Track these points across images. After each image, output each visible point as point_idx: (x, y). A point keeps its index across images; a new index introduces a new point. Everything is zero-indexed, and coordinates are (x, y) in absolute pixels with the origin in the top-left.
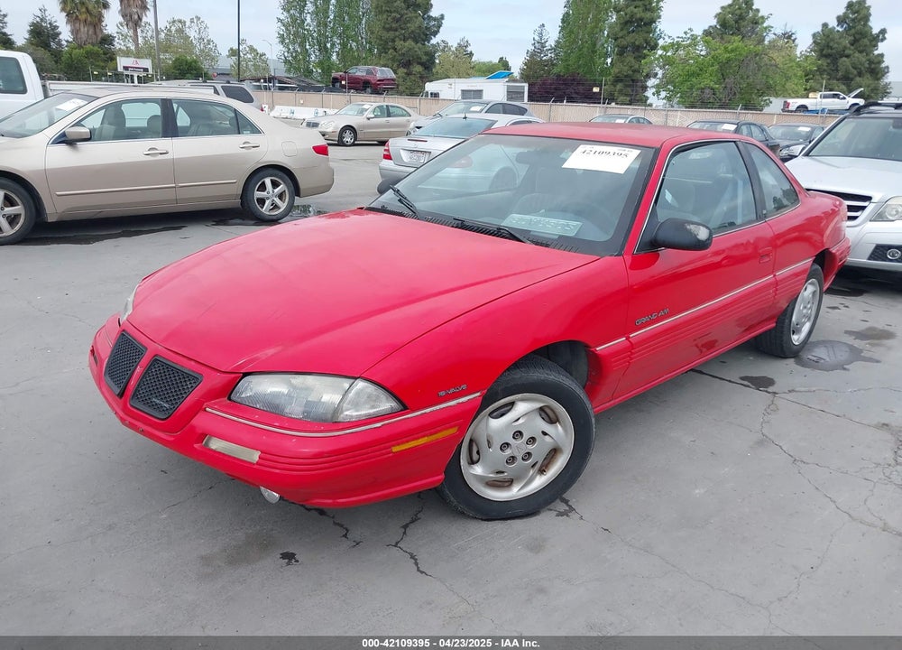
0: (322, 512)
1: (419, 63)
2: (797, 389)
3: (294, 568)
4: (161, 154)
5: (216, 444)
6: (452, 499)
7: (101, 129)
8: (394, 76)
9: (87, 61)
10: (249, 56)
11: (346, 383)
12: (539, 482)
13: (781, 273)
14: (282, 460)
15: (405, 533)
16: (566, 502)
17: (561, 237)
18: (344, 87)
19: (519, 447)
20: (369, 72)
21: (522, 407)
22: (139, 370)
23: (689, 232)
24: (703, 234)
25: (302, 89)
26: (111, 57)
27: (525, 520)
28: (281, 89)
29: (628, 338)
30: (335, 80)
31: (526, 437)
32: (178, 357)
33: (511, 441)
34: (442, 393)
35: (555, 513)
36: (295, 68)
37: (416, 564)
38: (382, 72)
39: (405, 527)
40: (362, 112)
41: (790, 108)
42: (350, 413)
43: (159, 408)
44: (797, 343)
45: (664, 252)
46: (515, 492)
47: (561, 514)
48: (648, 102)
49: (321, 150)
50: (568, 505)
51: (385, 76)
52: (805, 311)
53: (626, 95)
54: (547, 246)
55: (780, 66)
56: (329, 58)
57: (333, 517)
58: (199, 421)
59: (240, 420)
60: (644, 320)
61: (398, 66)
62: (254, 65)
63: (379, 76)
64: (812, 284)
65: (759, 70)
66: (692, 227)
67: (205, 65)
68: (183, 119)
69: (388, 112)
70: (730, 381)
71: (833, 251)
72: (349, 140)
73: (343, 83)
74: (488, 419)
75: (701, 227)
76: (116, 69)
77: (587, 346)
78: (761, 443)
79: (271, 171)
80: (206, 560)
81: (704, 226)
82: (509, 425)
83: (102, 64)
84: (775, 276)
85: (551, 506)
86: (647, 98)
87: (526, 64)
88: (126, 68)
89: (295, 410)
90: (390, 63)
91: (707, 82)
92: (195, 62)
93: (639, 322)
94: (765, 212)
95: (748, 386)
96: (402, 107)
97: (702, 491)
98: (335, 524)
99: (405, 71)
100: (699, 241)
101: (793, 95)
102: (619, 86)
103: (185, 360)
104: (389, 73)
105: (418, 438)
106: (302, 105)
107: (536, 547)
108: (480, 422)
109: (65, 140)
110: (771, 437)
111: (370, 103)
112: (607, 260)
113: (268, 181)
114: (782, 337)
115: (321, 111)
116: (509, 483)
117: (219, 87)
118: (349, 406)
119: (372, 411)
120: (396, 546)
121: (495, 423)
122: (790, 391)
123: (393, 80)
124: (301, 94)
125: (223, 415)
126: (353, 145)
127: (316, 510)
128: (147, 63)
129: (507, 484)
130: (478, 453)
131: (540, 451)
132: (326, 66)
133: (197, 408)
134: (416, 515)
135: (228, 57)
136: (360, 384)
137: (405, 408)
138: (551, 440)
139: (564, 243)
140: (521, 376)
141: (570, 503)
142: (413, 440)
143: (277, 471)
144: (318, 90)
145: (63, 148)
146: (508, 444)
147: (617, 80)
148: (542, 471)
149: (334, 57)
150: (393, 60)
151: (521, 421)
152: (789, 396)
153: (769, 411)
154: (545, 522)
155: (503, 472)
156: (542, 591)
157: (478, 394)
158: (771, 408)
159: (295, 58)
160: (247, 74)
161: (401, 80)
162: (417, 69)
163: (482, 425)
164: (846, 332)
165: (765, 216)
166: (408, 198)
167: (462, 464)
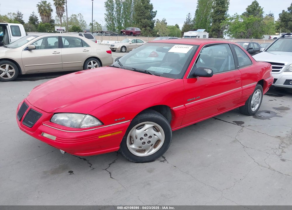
0: (85, 159)
1: (149, 26)
2: (251, 125)
3: (72, 175)
4: (58, 53)
5: (45, 135)
6: (125, 155)
7: (41, 46)
8: (140, 30)
9: (45, 28)
10: (96, 25)
11: (83, 116)
12: (154, 151)
13: (244, 87)
14: (62, 139)
15: (109, 166)
16: (164, 158)
17: (164, 73)
18: (124, 34)
19: (146, 139)
20: (132, 29)
21: (147, 126)
22: (26, 113)
23: (205, 71)
24: (209, 72)
25: (112, 35)
26: (53, 26)
27: (149, 163)
28: (106, 35)
29: (184, 105)
30: (122, 32)
31: (148, 136)
32: (37, 108)
33: (144, 137)
34: (116, 120)
35: (160, 161)
36: (110, 29)
37: (111, 175)
38: (136, 29)
39: (110, 164)
40: (128, 41)
41: (271, 39)
42: (84, 125)
43: (30, 124)
44: (254, 111)
45: (198, 78)
46: (146, 154)
47: (161, 161)
48: (224, 37)
49: (109, 52)
50: (164, 159)
51: (137, 31)
52: (256, 100)
53: (216, 35)
54: (159, 76)
55: (267, 24)
56: (121, 25)
57: (88, 161)
58: (40, 128)
59: (52, 127)
60: (190, 100)
61: (142, 27)
62: (97, 28)
63: (135, 30)
64: (258, 91)
65: (259, 26)
66: (206, 70)
67: (82, 28)
68: (66, 43)
69: (136, 41)
70: (229, 122)
71: (266, 80)
72: (124, 50)
73: (124, 33)
74: (135, 130)
75: (209, 70)
76: (55, 30)
77: (170, 107)
78: (234, 141)
79: (93, 59)
80: (45, 173)
81: (210, 69)
82: (142, 132)
83: (50, 28)
84: (242, 87)
85: (159, 159)
86: (223, 36)
87: (184, 26)
88: (57, 30)
89: (68, 125)
90: (139, 26)
91: (242, 30)
92: (79, 27)
93: (188, 100)
94: (238, 67)
95: (235, 124)
96: (141, 40)
97: (210, 156)
98: (88, 163)
99: (144, 29)
100: (208, 74)
101: (273, 34)
102: (214, 32)
103: (38, 109)
104: (139, 30)
105: (108, 134)
106: (111, 40)
107: (150, 171)
108: (132, 131)
109: (28, 49)
110: (238, 140)
111: (131, 39)
112: (177, 80)
113: (92, 62)
114: (248, 108)
115: (117, 42)
116: (144, 151)
117: (83, 34)
118: (84, 123)
119: (91, 125)
120: (106, 170)
121: (138, 131)
122: (249, 126)
123: (140, 32)
124: (111, 37)
125: (47, 126)
126: (125, 52)
127: (83, 159)
128: (64, 28)
129: (143, 151)
130: (133, 141)
131: (153, 140)
132: (120, 27)
133: (40, 124)
134: (115, 161)
135: (90, 25)
136: (88, 116)
137: (103, 124)
138: (157, 137)
139: (165, 75)
140: (145, 116)
141: (165, 158)
142: (106, 134)
143: (61, 143)
144: (116, 35)
145: (27, 52)
146: (143, 138)
147: (213, 30)
148: (155, 147)
149: (123, 25)
150: (141, 25)
151: (146, 131)
152: (248, 127)
153: (240, 132)
154: (156, 164)
155: (141, 147)
156: (149, 184)
157: (129, 121)
158: (241, 131)
159: (110, 26)
160: (95, 31)
161: (143, 32)
162: (149, 28)
163: (134, 132)
164: (273, 108)
165: (239, 68)
166: (121, 63)
167: (127, 144)
